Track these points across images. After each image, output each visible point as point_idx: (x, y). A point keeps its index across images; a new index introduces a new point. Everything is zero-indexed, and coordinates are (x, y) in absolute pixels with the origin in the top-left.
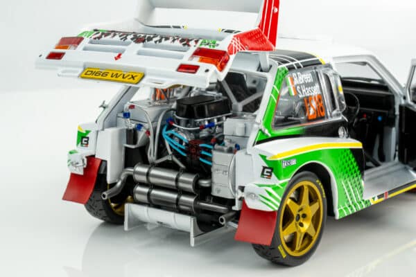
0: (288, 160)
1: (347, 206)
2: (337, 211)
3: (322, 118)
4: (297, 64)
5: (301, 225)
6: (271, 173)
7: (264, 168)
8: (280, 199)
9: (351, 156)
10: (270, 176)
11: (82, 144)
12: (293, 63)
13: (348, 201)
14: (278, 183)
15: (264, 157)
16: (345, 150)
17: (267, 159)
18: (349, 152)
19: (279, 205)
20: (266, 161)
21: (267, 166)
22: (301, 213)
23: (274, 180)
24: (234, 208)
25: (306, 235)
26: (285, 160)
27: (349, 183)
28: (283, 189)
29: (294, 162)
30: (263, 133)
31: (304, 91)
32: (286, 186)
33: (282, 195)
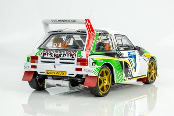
0: (101, 60)
1: (118, 80)
2: (115, 80)
3: (110, 51)
4: (102, 33)
5: (105, 83)
6: (95, 64)
7: (93, 63)
8: (98, 72)
9: (119, 63)
10: (95, 65)
11: (29, 61)
12: (100, 32)
13: (119, 78)
14: (98, 67)
15: (93, 59)
16: (117, 61)
17: (94, 59)
18: (119, 61)
19: (98, 74)
20: (94, 60)
21: (94, 62)
22: (104, 79)
23: (96, 66)
24: (83, 77)
25: (107, 85)
26: (100, 60)
27: (119, 72)
28: (99, 69)
29: (102, 61)
30: (92, 52)
31: (104, 41)
32: (100, 68)
33: (99, 71)
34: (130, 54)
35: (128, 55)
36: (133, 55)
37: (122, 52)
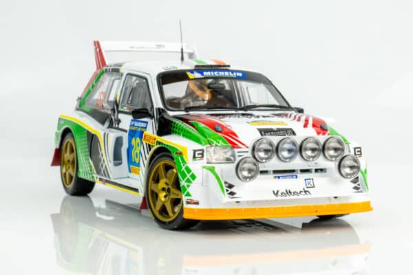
4: (109, 69)
9: (86, 135)
13: (83, 168)
27: (83, 154)
34: (133, 125)
35: (131, 126)
36: (139, 129)
37: (121, 116)
